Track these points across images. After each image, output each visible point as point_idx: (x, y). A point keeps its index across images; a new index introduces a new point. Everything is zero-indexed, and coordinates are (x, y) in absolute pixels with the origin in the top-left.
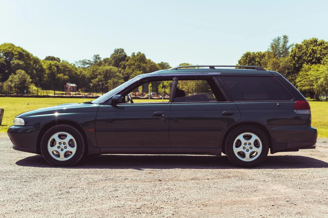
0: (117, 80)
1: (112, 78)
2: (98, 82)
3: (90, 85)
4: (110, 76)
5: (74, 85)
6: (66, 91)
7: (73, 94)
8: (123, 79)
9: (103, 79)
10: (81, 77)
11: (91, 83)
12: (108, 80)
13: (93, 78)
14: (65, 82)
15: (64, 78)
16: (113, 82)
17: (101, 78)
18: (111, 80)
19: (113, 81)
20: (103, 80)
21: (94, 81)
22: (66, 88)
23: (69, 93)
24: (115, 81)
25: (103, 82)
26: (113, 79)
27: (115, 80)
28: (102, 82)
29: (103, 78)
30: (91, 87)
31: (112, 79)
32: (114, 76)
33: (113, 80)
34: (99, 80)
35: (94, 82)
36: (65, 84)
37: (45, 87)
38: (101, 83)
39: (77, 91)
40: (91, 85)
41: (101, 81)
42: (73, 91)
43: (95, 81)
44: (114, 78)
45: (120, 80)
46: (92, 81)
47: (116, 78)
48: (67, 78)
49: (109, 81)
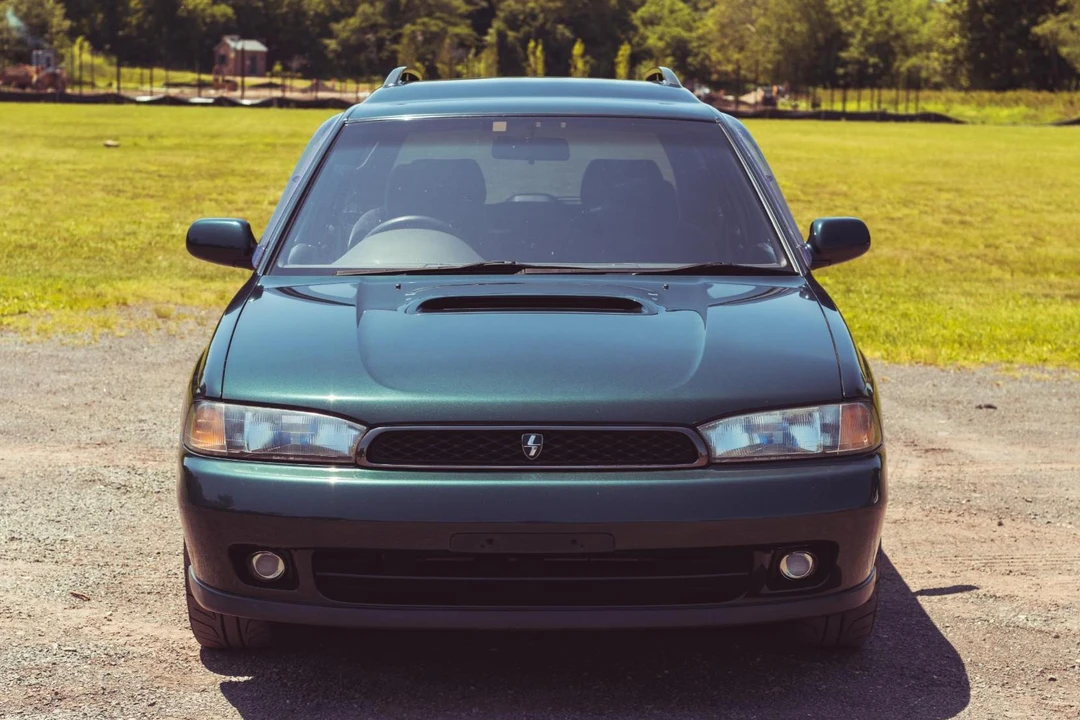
0: (441, 24)
1: (420, 17)
2: (361, 31)
3: (326, 47)
4: (409, 7)
5: (254, 46)
6: (218, 73)
7: (245, 85)
8: (469, 22)
9: (380, 20)
10: (287, 13)
11: (331, 35)
12: (401, 26)
13: (338, 16)
14: (219, 30)
15: (213, 16)
16: (424, 33)
17: (374, 14)
18: (414, 24)
19: (421, 28)
20: (383, 26)
21: (345, 28)
22: (224, 59)
23: (228, 81)
24: (434, 29)
25: (384, 33)
26: (426, 20)
27: (434, 26)
28: (376, 32)
29: (383, 15)
30: (331, 56)
31: (419, 21)
32: (429, 5)
33: (424, 24)
34: (362, 22)
35: (344, 35)
36: (218, 40)
37: (133, 52)
38: (370, 37)
39: (268, 74)
40: (332, 44)
41: (374, 27)
42: (253, 73)
43: (348, 28)
44: (430, 15)
45: (455, 25)
46: (336, 27)
47: (438, 14)
48: (225, 15)
49: (408, 28)
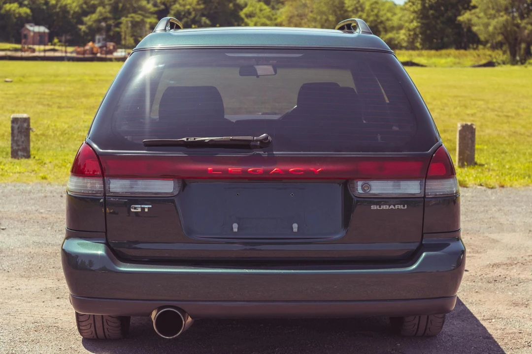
0: (141, 17)
1: (129, 13)
2: (98, 21)
3: (80, 30)
4: (124, 8)
5: (42, 29)
6: (25, 43)
7: (39, 50)
8: (156, 16)
9: (109, 15)
10: (59, 12)
11: (82, 23)
12: (119, 18)
13: (85, 13)
14: (23, 21)
15: (20, 14)
16: (132, 22)
17: (105, 12)
18: (127, 17)
19: (131, 19)
20: (110, 19)
21: (90, 19)
22: (26, 36)
23: (30, 48)
24: (138, 20)
25: (111, 22)
26: (133, 15)
27: (138, 18)
28: (106, 22)
29: (110, 12)
30: (82, 34)
31: (130, 15)
32: (135, 8)
33: (132, 17)
34: (99, 16)
35: (89, 23)
36: (23, 26)
38: (103, 24)
39: (50, 44)
40: (83, 28)
41: (105, 19)
42: (41, 43)
43: (92, 20)
44: (135, 12)
45: (148, 17)
46: (85, 19)
47: (140, 12)
48: (26, 13)
49: (124, 19)
